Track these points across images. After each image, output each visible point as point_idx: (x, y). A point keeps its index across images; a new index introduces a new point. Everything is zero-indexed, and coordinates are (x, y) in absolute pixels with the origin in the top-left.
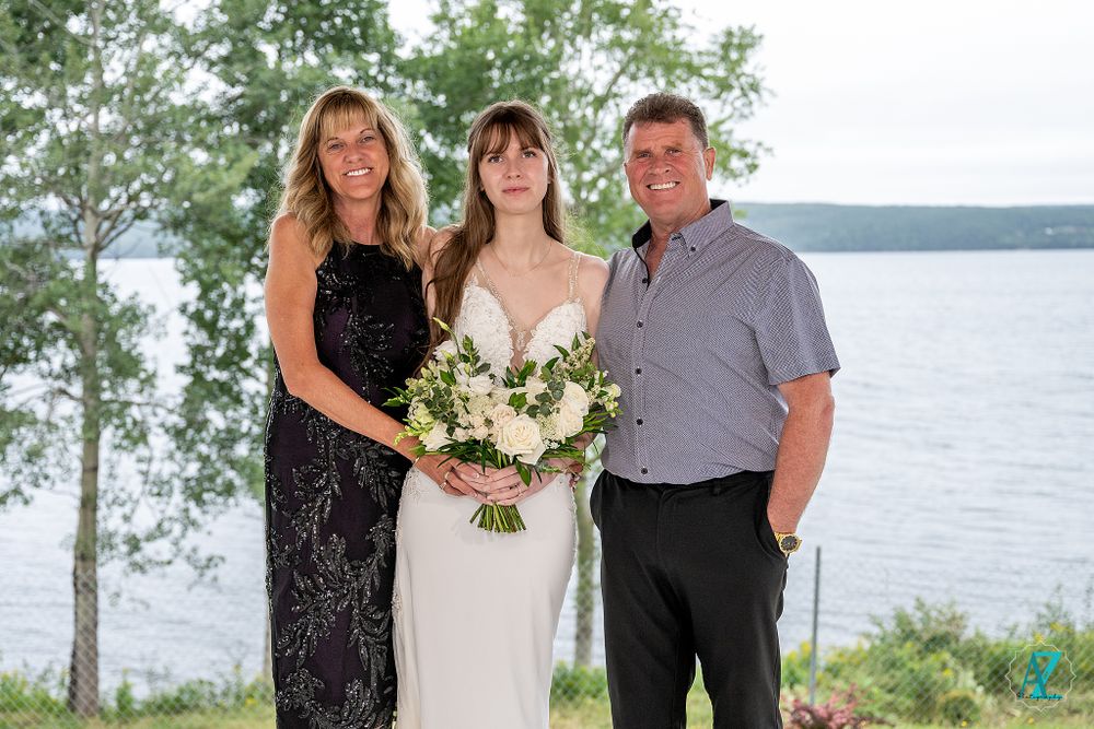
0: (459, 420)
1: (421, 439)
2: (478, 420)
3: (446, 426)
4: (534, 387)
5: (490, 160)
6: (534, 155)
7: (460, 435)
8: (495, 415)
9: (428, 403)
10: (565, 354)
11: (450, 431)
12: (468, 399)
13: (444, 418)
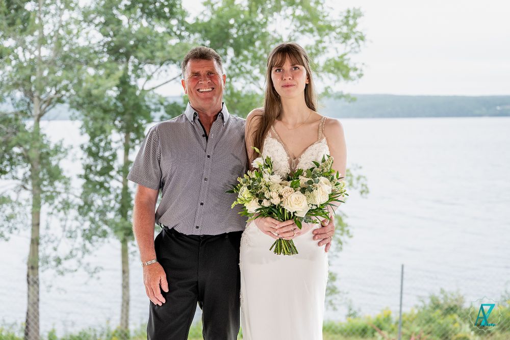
0: (265, 195)
1: (245, 205)
2: (275, 195)
3: (258, 199)
4: (303, 180)
5: (276, 71)
6: (298, 68)
7: (266, 204)
8: (284, 192)
9: (249, 188)
10: (318, 165)
11: (260, 202)
12: (269, 186)
13: (257, 195)
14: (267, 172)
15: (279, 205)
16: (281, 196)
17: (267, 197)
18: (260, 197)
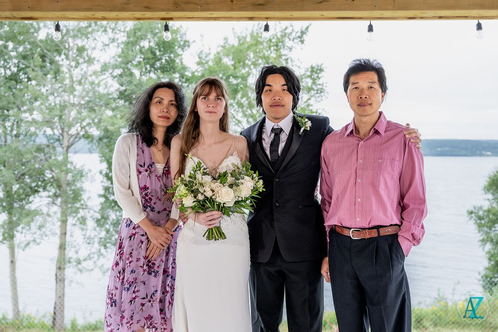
0: (200, 190)
3: (193, 194)
5: (202, 99)
6: (220, 99)
7: (200, 197)
9: (186, 185)
13: (192, 192)
14: (199, 173)
15: (211, 197)
16: (213, 191)
17: (202, 192)
18: (195, 193)
